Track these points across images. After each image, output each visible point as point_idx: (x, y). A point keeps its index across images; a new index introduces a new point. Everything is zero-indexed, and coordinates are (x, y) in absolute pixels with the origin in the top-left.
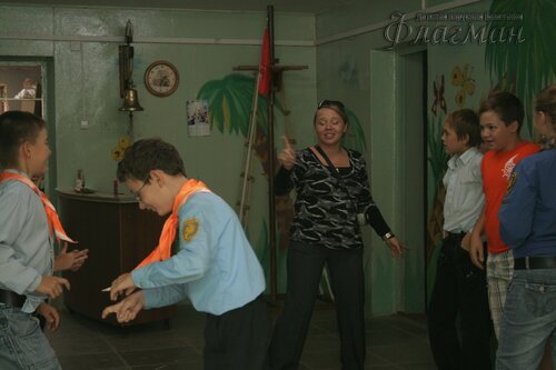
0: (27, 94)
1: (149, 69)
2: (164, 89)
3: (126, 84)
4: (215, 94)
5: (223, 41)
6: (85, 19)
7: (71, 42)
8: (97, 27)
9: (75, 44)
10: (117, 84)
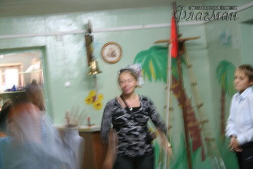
1: (104, 48)
2: (113, 59)
4: (145, 58)
5: (148, 26)
6: (63, 21)
7: (56, 35)
8: (70, 25)
9: (59, 36)
10: (84, 58)
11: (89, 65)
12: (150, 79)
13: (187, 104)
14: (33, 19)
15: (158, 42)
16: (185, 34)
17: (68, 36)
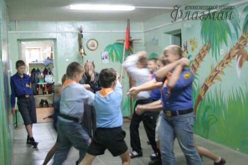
0: (48, 50)
1: (88, 42)
2: (93, 48)
3: (81, 47)
4: (110, 49)
5: (113, 31)
6: (66, 25)
7: (62, 33)
8: (70, 28)
9: (64, 33)
10: (78, 46)
11: (80, 51)
12: (113, 61)
14: (50, 23)
15: (118, 40)
16: (133, 37)
17: (69, 34)
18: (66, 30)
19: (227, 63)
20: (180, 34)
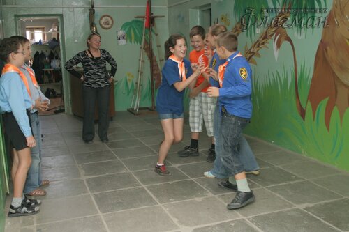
0: (53, 30)
1: (101, 18)
2: (107, 26)
3: (92, 25)
4: (128, 28)
5: (131, 6)
7: (69, 8)
10: (89, 24)
11: (91, 29)
12: (131, 42)
13: (154, 59)
15: (137, 17)
16: (155, 13)
17: (78, 9)
18: (74, 4)
19: (263, 44)
20: (211, 9)
